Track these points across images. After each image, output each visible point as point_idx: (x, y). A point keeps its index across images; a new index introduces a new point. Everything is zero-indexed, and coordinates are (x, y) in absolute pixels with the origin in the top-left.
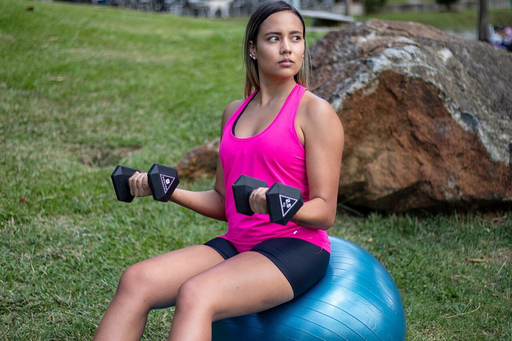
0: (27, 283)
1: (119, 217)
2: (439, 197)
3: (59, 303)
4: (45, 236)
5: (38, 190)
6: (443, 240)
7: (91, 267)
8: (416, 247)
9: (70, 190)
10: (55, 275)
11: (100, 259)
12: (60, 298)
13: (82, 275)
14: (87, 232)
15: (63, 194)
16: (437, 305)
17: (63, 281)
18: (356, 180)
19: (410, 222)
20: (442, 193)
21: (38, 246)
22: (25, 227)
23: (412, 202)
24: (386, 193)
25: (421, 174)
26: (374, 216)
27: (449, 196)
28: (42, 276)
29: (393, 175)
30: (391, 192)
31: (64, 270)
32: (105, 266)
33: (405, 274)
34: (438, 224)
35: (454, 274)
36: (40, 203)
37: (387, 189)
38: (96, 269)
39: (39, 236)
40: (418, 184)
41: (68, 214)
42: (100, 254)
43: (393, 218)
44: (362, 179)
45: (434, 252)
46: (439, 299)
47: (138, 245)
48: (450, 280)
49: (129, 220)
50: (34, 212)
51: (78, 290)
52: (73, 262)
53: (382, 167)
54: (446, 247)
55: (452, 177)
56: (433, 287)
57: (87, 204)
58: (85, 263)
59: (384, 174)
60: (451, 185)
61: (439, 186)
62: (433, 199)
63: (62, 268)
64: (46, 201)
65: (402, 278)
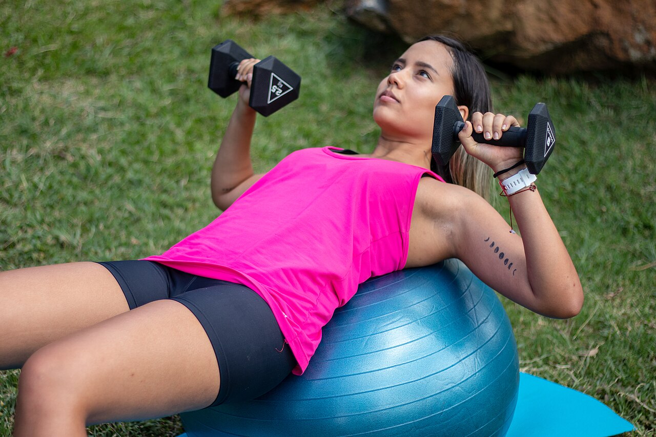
0: (15, 205)
1: (151, 83)
2: (621, 55)
3: (62, 245)
4: (42, 118)
5: (33, 35)
6: (625, 122)
7: (110, 177)
8: (586, 135)
9: (80, 33)
10: (57, 192)
11: (123, 161)
12: (64, 237)
13: (97, 191)
14: (103, 109)
15: (69, 39)
16: (623, 244)
17: (69, 204)
18: (499, 28)
19: (577, 90)
20: (625, 50)
21: (34, 137)
22: (14, 101)
23: (581, 60)
24: (542, 48)
25: (596, 21)
26: (524, 81)
27: (635, 55)
28: (38, 194)
29: (554, 21)
30: (550, 47)
31: (70, 183)
32: (130, 175)
33: (574, 184)
34: (618, 95)
35: (645, 184)
36: (36, 57)
37: (544, 41)
38: (117, 179)
39: (34, 119)
40: (591, 36)
41: (78, 78)
42: (124, 152)
43: (551, 84)
44: (508, 26)
45: (614, 145)
46: (625, 231)
47: (180, 135)
48: (638, 195)
49: (166, 88)
50: (27, 75)
51: (90, 221)
52: (82, 166)
53: (539, 9)
54: (630, 134)
55: (641, 27)
56: (614, 209)
57: (105, 59)
58: (101, 170)
59: (540, 20)
60: (639, 38)
61: (621, 41)
62: (612, 59)
63: (67, 177)
64: (45, 54)
65: (568, 193)
